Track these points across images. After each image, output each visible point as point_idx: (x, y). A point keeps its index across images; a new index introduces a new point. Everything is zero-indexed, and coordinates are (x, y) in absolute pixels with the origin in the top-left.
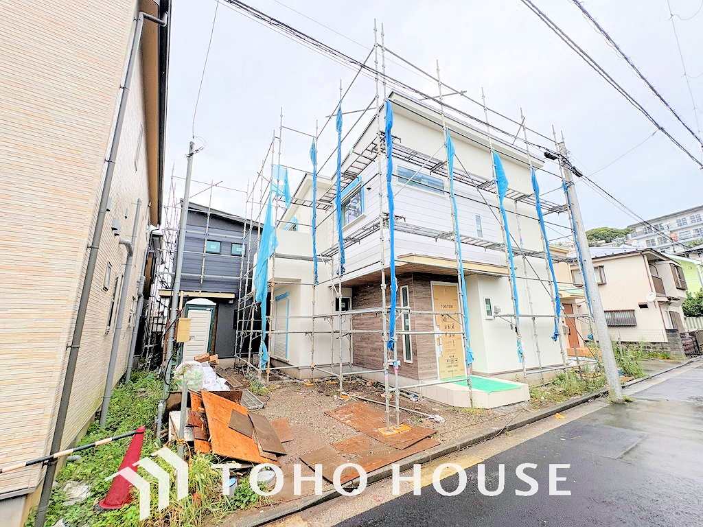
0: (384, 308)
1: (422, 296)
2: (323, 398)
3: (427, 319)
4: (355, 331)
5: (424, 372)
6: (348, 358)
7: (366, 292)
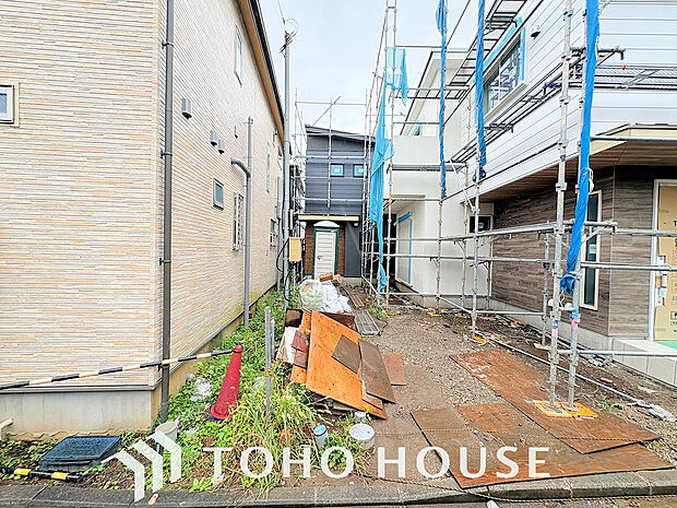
0: (560, 225)
1: (631, 206)
2: (449, 335)
3: (638, 245)
4: (496, 258)
5: (619, 325)
6: (485, 291)
7: (517, 207)
